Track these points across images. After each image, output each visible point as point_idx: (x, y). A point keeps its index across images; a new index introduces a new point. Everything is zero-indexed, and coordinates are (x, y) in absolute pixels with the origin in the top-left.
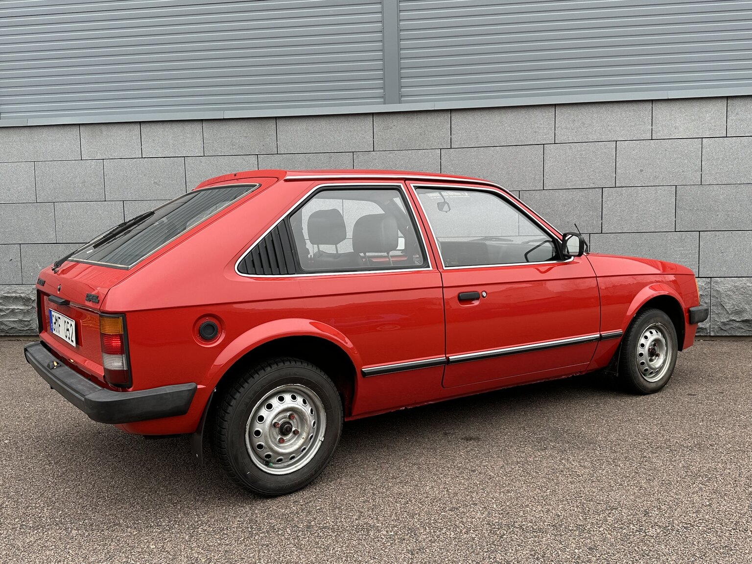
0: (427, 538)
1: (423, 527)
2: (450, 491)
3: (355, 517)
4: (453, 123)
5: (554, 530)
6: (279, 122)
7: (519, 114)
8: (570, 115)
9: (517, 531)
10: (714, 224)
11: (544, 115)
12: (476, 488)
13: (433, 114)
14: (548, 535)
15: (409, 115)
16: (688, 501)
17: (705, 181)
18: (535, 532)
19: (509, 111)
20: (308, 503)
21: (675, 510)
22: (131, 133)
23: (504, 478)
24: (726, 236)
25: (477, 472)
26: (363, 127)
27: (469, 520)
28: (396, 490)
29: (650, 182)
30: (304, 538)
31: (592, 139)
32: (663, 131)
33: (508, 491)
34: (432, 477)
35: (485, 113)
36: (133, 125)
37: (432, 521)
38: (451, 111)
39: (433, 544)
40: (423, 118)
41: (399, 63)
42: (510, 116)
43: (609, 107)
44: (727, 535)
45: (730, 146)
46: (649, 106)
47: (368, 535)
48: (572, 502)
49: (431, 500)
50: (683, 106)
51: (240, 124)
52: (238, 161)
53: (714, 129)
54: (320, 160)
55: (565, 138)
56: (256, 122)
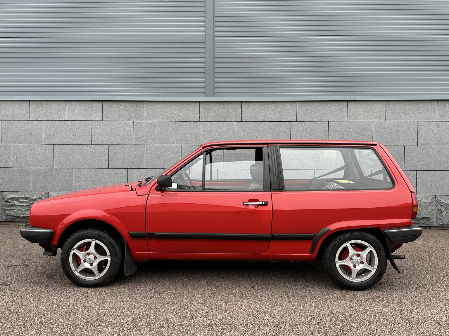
0: (243, 329)
1: (240, 324)
2: (251, 306)
3: (204, 320)
4: (243, 108)
5: (306, 325)
6: (147, 104)
8: (305, 107)
11: (291, 106)
12: (264, 305)
13: (232, 103)
15: (219, 103)
16: (371, 310)
19: (273, 103)
20: (178, 313)
21: (365, 315)
22: (60, 106)
23: (278, 300)
25: (264, 297)
26: (194, 108)
27: (263, 321)
28: (223, 306)
31: (316, 120)
32: (353, 117)
33: (281, 307)
34: (241, 300)
35: (260, 104)
36: (62, 102)
37: (245, 322)
38: (242, 102)
40: (227, 105)
41: (214, 75)
42: (273, 106)
43: (325, 103)
44: (390, 326)
45: (388, 126)
46: (346, 104)
48: (313, 311)
49: (242, 311)
50: (363, 104)
51: (124, 103)
52: (122, 124)
53: (379, 117)
54: (169, 125)
55: (302, 118)
56: (133, 103)
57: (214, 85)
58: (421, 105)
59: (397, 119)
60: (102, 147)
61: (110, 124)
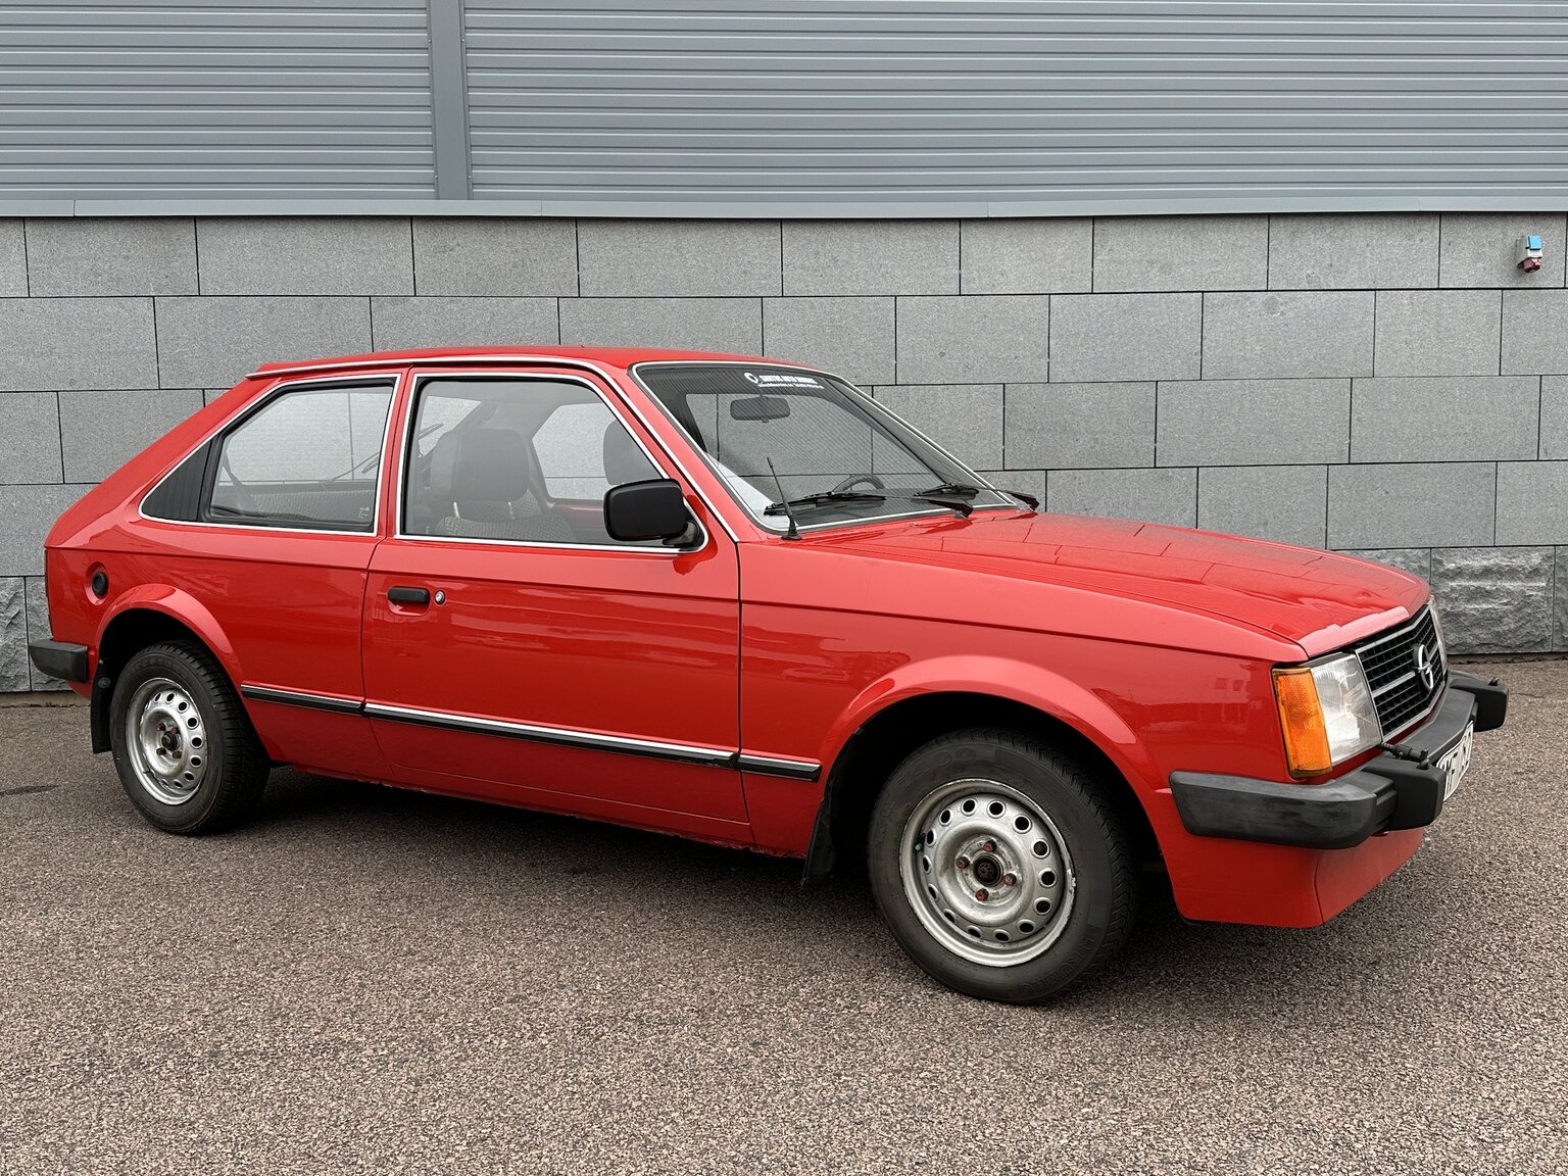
0: (452, 1054)
1: (448, 1033)
2: (518, 967)
3: (314, 1031)
4: (581, 244)
5: (698, 1017)
6: (202, 228)
7: (714, 235)
8: (810, 241)
9: (629, 1027)
10: (1071, 456)
11: (761, 238)
12: (569, 958)
13: (539, 224)
14: (685, 1028)
15: (492, 228)
17: (1056, 375)
18: (661, 1024)
20: (220, 1011)
24: (1093, 480)
26: (391, 245)
27: (543, 1016)
28: (409, 974)
29: (957, 376)
30: (200, 1075)
31: (852, 292)
32: (980, 276)
34: (487, 947)
35: (644, 229)
37: (470, 1024)
38: (577, 220)
39: (463, 1064)
40: (519, 233)
41: (466, 116)
42: (694, 238)
43: (881, 229)
45: (1100, 311)
46: (953, 230)
47: (335, 1058)
49: (476, 986)
50: (1015, 233)
51: (112, 228)
52: (108, 309)
53: (1071, 279)
54: (295, 311)
55: (803, 285)
56: (150, 227)
57: (468, 156)
58: (1214, 234)
59: (1133, 285)
60: (33, 401)
61: (61, 310)
